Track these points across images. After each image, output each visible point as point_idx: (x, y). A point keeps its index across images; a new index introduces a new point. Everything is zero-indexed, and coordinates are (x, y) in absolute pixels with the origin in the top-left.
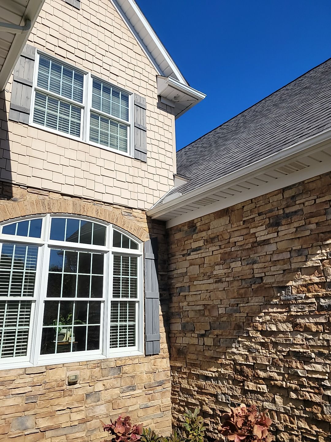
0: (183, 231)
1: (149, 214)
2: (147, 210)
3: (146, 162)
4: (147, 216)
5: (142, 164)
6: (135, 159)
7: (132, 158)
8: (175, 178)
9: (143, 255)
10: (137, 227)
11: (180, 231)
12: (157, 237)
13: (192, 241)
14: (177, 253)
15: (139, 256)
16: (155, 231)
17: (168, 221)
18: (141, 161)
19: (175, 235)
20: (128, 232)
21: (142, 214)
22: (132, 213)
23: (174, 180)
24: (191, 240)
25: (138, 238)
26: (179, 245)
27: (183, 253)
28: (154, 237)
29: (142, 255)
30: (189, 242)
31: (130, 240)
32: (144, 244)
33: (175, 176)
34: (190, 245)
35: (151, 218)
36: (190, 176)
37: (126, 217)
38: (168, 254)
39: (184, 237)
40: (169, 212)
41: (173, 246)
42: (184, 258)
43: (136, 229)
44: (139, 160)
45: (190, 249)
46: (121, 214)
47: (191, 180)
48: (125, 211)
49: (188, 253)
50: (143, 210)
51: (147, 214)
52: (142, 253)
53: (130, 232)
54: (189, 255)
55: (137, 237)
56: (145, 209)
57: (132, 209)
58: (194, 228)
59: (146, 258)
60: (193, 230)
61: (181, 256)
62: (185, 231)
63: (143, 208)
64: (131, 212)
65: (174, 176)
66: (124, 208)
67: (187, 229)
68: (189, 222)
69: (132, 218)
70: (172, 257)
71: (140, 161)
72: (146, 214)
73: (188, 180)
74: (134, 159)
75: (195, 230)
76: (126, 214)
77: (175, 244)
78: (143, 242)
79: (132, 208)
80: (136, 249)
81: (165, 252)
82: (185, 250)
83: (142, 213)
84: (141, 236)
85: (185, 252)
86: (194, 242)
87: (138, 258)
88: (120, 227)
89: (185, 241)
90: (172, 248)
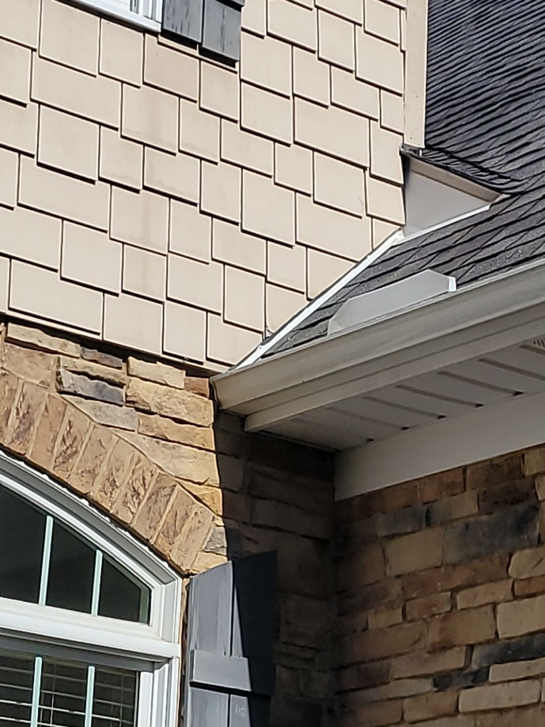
0: (447, 522)
1: (231, 399)
2: (223, 370)
3: (232, 63)
4: (219, 411)
5: (210, 69)
6: (165, 33)
7: (144, 31)
8: (414, 177)
9: (176, 664)
10: (148, 478)
11: (428, 525)
12: (275, 552)
13: (501, 590)
14: (401, 667)
15: (154, 662)
16: (265, 511)
17: (353, 448)
18: (204, 52)
19: (393, 547)
20: (93, 504)
21: (188, 396)
22: (121, 385)
23: (404, 187)
24: (494, 587)
25: (152, 549)
26: (412, 612)
27: (437, 669)
28: (254, 549)
29: (169, 660)
30: (483, 594)
31: (99, 555)
32: (188, 587)
33: (416, 163)
34: (490, 614)
35: (243, 426)
36: (509, 167)
37: (86, 406)
38: (339, 669)
39: (454, 566)
40: (366, 397)
41: (377, 620)
42: (445, 700)
43: (142, 491)
44: (192, 44)
45: (488, 642)
46: (53, 384)
47: (513, 195)
48: (81, 365)
49: (474, 667)
50: (193, 370)
51: (221, 395)
52: (175, 650)
53: (106, 505)
54: (479, 678)
55: (145, 542)
56: (207, 366)
57: (126, 361)
58: (521, 508)
59: (193, 684)
60: (510, 521)
61: (427, 686)
62: (460, 525)
63: (193, 352)
64: (120, 375)
65: (406, 160)
66: (72, 348)
67: (475, 510)
68: (492, 465)
69: (121, 415)
70: (366, 688)
71: (196, 53)
72: (212, 397)
73: (500, 191)
74: (154, 34)
75: (523, 523)
76: (85, 386)
77: (391, 607)
78: (183, 577)
79: (123, 353)
80: (136, 619)
81: (318, 650)
82: (453, 646)
83: (188, 388)
84: (171, 533)
85: (453, 660)
86: (515, 597)
87: (145, 677)
88: (43, 471)
89: (455, 591)
90: (365, 629)
